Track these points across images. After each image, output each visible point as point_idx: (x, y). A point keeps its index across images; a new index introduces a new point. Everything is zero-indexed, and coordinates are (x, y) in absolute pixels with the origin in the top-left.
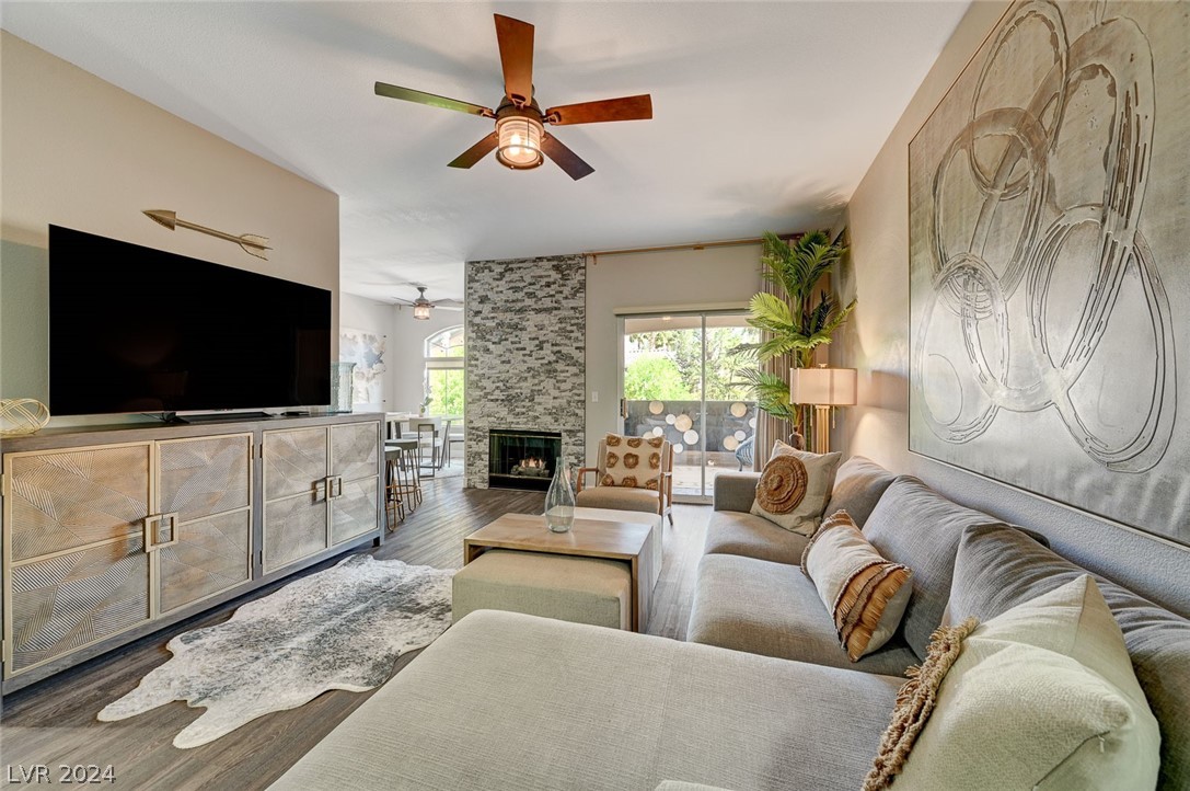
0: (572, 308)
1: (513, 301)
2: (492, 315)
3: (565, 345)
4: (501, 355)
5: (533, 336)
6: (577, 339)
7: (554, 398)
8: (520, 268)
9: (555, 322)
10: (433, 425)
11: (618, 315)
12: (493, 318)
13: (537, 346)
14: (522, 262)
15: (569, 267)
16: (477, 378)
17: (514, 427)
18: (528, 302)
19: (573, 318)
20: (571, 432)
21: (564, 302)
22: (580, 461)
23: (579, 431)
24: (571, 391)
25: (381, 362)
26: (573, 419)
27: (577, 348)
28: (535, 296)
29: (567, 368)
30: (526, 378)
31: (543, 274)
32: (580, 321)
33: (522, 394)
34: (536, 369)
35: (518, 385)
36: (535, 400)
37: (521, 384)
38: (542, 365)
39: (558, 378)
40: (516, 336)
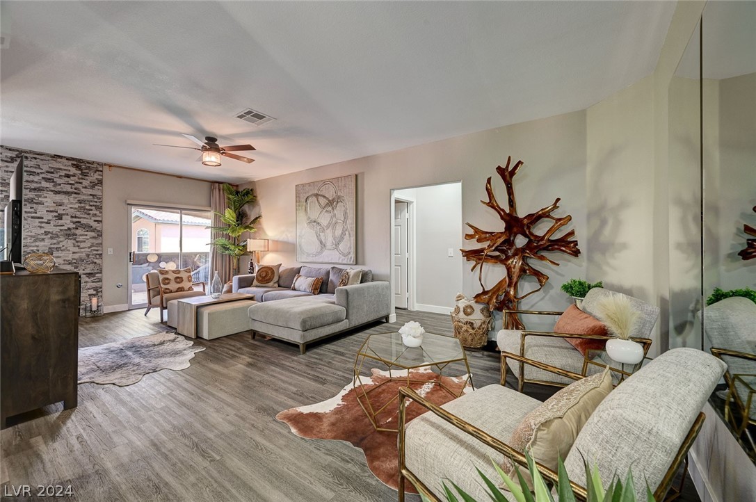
0: (91, 195)
3: (85, 218)
5: (52, 209)
6: (95, 215)
7: (74, 253)
8: (36, 158)
9: (75, 202)
11: (128, 204)
13: (55, 216)
14: (38, 154)
15: (89, 168)
18: (44, 184)
19: (91, 201)
20: (89, 275)
21: (83, 190)
22: (98, 292)
23: (98, 273)
24: (89, 248)
26: (91, 266)
27: (95, 221)
28: (53, 182)
29: (86, 233)
30: (43, 240)
31: (62, 167)
32: (98, 204)
33: (38, 250)
34: (54, 232)
35: (33, 244)
36: (54, 255)
37: (37, 244)
38: (61, 230)
39: (77, 240)
40: (31, 208)
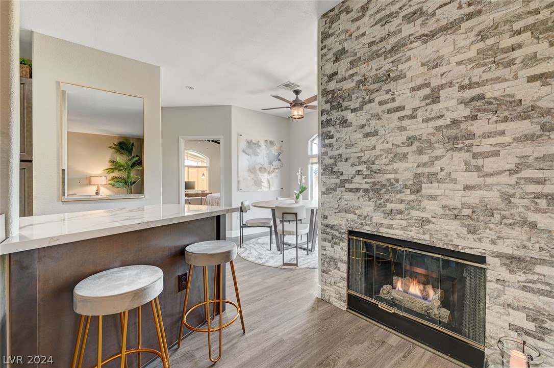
1: (382, 40)
2: (351, 72)
3: (497, 80)
4: (363, 126)
5: (419, 82)
7: (467, 188)
10: (296, 214)
12: (352, 75)
13: (426, 97)
16: (332, 161)
17: (385, 232)
20: (513, 261)
24: (511, 172)
25: (279, 160)
26: (519, 233)
27: (531, 79)
29: (501, 127)
30: (405, 156)
33: (397, 181)
34: (424, 138)
35: (390, 167)
36: (424, 192)
37: (396, 166)
38: (437, 129)
39: (475, 150)
40: (387, 92)
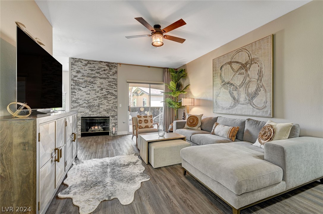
0: (113, 79)
1: (91, 74)
2: (82, 78)
3: (111, 90)
4: (86, 92)
5: (99, 86)
6: (114, 88)
7: (107, 106)
8: (94, 63)
9: (107, 82)
11: (127, 82)
12: (82, 79)
13: (100, 89)
14: (94, 61)
15: (112, 66)
16: (76, 99)
17: (92, 116)
18: (97, 75)
19: (113, 82)
20: (113, 116)
21: (110, 76)
22: (116, 125)
23: (116, 116)
24: (112, 104)
26: (113, 112)
27: (115, 91)
28: (100, 73)
29: (111, 97)
30: (96, 100)
31: (103, 67)
32: (116, 83)
33: (95, 105)
34: (100, 97)
35: (93, 102)
36: (100, 107)
37: (94, 102)
38: (102, 95)
39: (108, 100)
40: (92, 86)
